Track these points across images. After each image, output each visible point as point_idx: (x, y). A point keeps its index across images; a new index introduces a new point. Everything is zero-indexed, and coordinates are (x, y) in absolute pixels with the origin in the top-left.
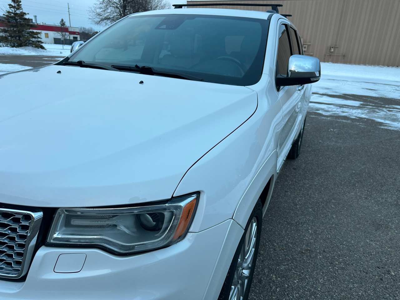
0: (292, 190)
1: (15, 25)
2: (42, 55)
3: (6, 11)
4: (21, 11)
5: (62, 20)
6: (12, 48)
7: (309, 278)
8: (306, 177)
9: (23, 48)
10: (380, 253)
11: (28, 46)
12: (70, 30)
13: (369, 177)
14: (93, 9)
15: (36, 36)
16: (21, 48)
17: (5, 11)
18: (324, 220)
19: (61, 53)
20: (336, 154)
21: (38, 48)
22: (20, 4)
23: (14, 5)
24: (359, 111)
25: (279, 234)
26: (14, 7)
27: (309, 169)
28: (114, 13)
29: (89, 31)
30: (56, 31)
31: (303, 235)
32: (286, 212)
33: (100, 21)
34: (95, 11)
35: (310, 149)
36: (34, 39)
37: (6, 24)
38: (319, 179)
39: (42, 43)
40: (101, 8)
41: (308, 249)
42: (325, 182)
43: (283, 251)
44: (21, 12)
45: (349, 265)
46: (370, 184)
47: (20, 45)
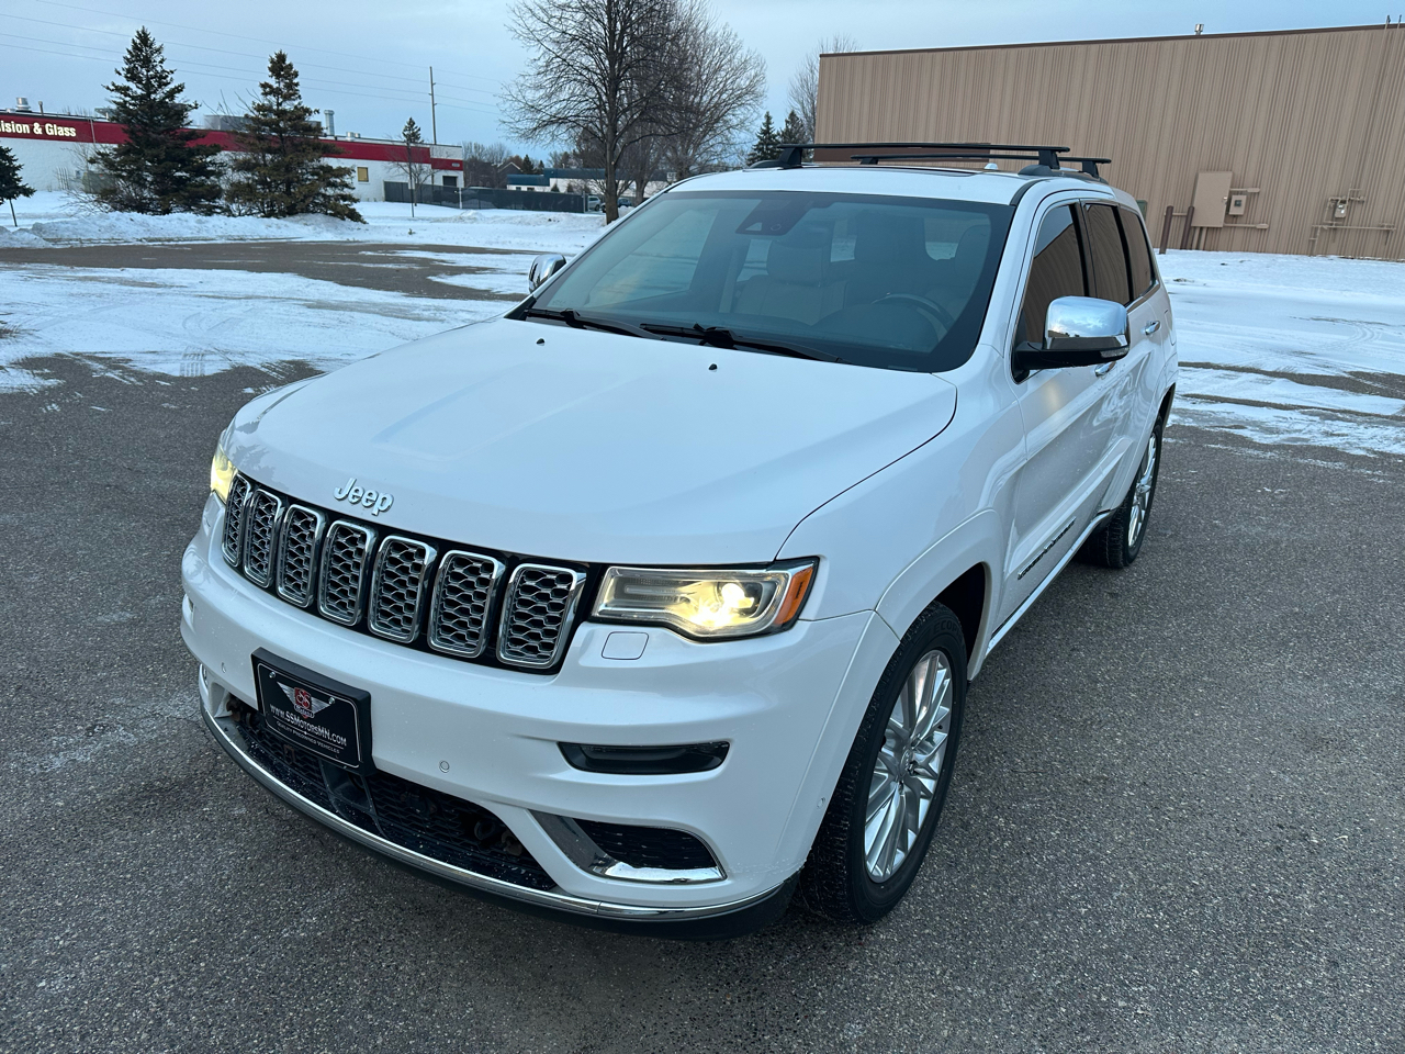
0: (1092, 647)
1: (277, 146)
2: (354, 242)
3: (254, 103)
4: (296, 103)
5: (411, 123)
6: (266, 219)
7: (1089, 830)
8: (1142, 617)
9: (297, 217)
10: (1298, 798)
11: (313, 212)
12: (435, 155)
13: (1340, 625)
14: (514, 90)
15: (338, 180)
16: (291, 218)
17: (251, 106)
18: (1165, 719)
19: (410, 233)
20: (1257, 560)
21: (343, 219)
22: (295, 81)
23: (275, 86)
24: (1391, 431)
25: (1032, 741)
26: (275, 92)
27: (1159, 596)
28: (580, 102)
29: (492, 154)
30: (394, 160)
31: (1097, 747)
32: (1063, 695)
33: (535, 129)
34: (520, 98)
35: (1174, 545)
36: (330, 192)
37: (253, 144)
38: (1179, 625)
39: (356, 201)
40: (539, 87)
41: (1103, 777)
42: (1196, 631)
43: (1034, 776)
44: (296, 107)
45: (1201, 814)
46: (1335, 644)
47: (290, 211)
